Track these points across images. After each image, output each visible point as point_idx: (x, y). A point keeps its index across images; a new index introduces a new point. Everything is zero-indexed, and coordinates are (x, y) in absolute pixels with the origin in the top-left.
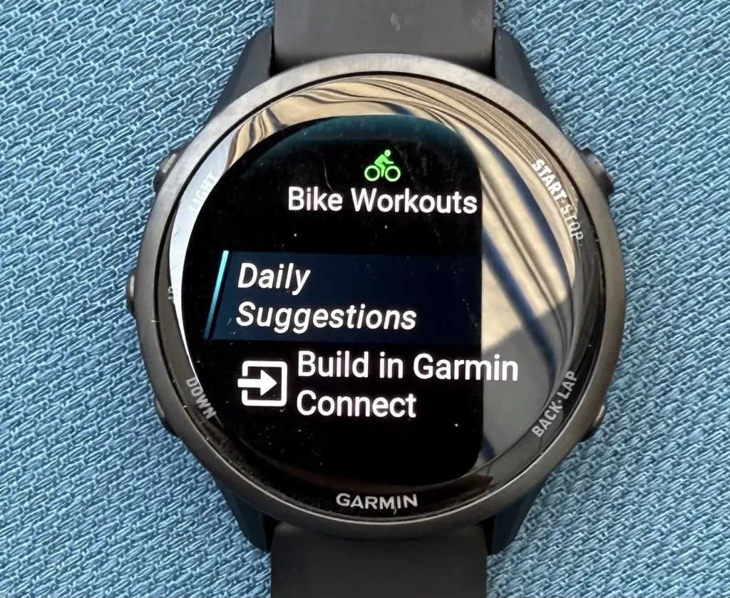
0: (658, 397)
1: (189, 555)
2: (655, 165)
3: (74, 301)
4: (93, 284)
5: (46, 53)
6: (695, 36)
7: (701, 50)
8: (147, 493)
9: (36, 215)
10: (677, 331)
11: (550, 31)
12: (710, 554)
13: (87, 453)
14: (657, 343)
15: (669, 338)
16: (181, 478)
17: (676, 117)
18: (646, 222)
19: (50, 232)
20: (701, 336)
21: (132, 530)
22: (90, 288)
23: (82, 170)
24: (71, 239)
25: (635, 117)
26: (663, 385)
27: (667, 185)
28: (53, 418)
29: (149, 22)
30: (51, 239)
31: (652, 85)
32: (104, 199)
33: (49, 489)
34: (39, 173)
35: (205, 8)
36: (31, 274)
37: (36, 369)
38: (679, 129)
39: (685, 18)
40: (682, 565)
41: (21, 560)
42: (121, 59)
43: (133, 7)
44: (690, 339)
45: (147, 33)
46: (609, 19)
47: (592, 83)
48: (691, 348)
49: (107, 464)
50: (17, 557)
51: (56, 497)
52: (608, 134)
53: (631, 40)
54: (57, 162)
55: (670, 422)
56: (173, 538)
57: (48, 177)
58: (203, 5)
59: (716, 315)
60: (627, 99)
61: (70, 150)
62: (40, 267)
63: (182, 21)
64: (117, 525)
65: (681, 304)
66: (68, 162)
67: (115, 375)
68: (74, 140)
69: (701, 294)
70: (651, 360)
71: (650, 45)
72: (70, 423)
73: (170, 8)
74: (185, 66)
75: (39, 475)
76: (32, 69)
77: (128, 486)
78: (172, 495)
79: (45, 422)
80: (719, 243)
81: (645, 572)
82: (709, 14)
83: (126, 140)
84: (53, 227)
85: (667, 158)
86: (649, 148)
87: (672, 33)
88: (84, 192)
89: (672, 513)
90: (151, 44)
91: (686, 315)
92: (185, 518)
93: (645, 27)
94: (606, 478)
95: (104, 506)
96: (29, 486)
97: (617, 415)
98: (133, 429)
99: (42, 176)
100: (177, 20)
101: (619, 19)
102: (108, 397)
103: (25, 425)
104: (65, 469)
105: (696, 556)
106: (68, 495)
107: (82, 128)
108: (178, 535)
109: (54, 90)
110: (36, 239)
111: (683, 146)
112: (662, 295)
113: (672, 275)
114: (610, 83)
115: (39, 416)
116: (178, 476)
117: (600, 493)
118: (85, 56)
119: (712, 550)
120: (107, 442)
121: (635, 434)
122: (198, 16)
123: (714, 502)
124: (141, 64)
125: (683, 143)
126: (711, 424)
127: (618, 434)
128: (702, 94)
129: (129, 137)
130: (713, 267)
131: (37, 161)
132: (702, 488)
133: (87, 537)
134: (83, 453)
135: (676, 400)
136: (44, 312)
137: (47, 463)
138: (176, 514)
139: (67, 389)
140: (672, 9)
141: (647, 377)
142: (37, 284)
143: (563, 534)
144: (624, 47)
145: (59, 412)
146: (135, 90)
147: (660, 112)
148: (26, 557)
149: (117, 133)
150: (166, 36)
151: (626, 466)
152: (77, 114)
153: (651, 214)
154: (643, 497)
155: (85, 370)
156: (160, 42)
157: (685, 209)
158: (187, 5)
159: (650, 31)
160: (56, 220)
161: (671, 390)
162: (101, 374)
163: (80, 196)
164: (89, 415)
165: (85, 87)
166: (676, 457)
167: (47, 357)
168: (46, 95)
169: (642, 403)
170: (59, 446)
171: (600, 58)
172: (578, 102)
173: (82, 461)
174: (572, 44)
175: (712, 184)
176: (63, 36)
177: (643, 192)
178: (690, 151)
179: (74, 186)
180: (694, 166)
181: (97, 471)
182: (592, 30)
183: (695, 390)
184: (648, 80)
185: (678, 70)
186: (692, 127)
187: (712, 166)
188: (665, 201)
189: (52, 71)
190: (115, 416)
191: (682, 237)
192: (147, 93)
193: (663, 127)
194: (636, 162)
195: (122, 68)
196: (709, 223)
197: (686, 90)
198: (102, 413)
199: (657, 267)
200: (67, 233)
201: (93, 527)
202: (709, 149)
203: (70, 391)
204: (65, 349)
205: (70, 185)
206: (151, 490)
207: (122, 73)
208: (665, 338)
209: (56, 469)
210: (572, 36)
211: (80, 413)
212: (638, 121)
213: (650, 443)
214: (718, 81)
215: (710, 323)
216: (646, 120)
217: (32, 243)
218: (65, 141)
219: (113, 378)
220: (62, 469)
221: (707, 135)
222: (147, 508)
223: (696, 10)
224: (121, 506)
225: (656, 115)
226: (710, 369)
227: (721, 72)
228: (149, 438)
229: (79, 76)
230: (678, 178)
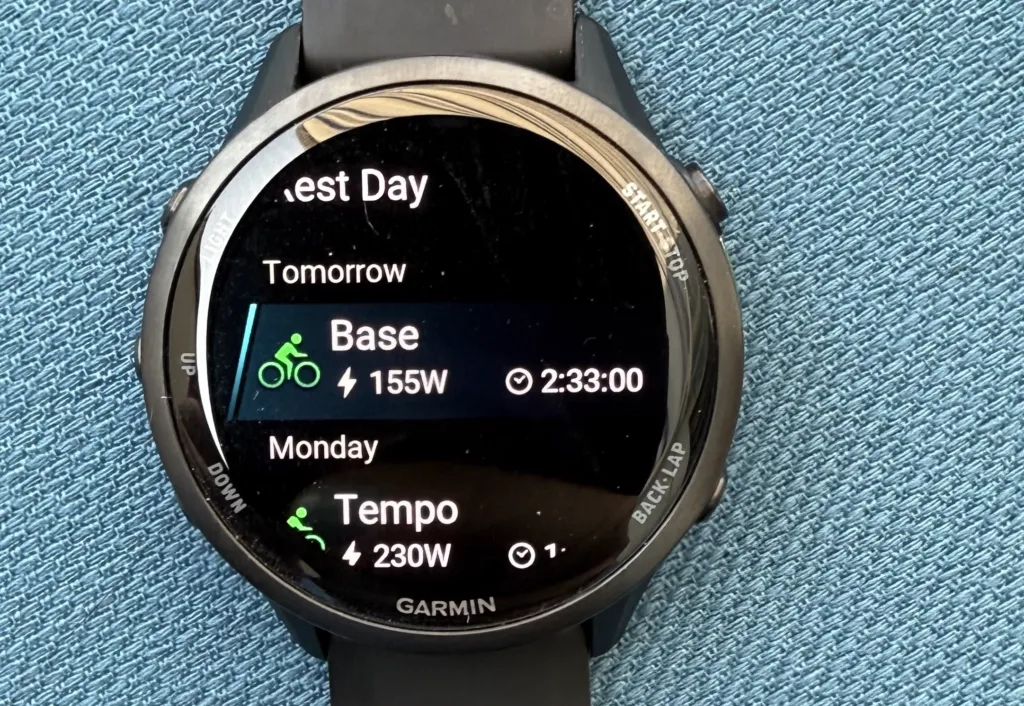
0: (779, 488)
1: (213, 674)
2: (775, 205)
3: (69, 372)
4: (91, 352)
5: (28, 71)
6: (824, 45)
7: (831, 63)
8: (161, 601)
9: (20, 269)
10: (802, 407)
11: (644, 40)
12: (842, 676)
13: (88, 554)
14: (777, 422)
15: (791, 415)
16: (201, 583)
17: (801, 145)
18: (764, 275)
19: (37, 290)
20: (831, 413)
21: (145, 645)
22: (87, 356)
23: (74, 214)
24: (63, 298)
25: (749, 146)
26: (784, 472)
27: (790, 230)
28: (46, 512)
29: (152, 33)
30: (39, 297)
31: (770, 106)
32: (102, 249)
33: (44, 597)
34: (22, 217)
35: (219, 14)
36: (16, 339)
37: (24, 454)
38: (805, 160)
39: (812, 23)
40: (806, 688)
41: (13, 681)
42: (119, 77)
43: (132, 14)
44: (817, 418)
45: (150, 46)
46: (717, 25)
47: (696, 105)
48: (818, 429)
49: (112, 567)
50: (7, 677)
51: (53, 606)
52: (717, 167)
53: (743, 51)
54: (44, 205)
55: (792, 516)
56: (194, 655)
57: (33, 222)
58: (218, 11)
59: (849, 388)
60: (739, 124)
61: (59, 190)
62: (26, 331)
63: (192, 32)
64: (125, 639)
65: (807, 374)
66: (57, 205)
67: (120, 461)
68: (63, 178)
69: (831, 363)
70: (770, 443)
71: (768, 57)
72: (66, 518)
73: (176, 15)
74: (197, 87)
75: (31, 579)
76: (11, 90)
77: (138, 593)
78: (191, 604)
79: (37, 516)
80: (853, 299)
81: (762, 696)
82: (842, 18)
83: (127, 177)
84: (41, 282)
85: (789, 197)
86: (767, 184)
87: (794, 42)
88: (77, 240)
89: (796, 626)
90: (155, 59)
91: (813, 388)
92: (208, 631)
93: (762, 35)
94: (716, 584)
95: (109, 617)
96: (20, 593)
97: (728, 508)
98: (143, 524)
99: (26, 222)
100: (187, 29)
101: (729, 25)
102: (112, 487)
103: (13, 521)
104: (63, 573)
105: (824, 678)
106: (67, 603)
107: (73, 162)
108: (200, 651)
109: (38, 116)
110: (22, 297)
111: (809, 182)
112: (783, 363)
113: (795, 340)
114: (718, 104)
115: (29, 510)
117: (708, 601)
118: (75, 74)
119: (843, 671)
120: (112, 541)
121: (750, 531)
122: (212, 24)
123: (846, 612)
124: (144, 83)
125: (809, 177)
126: (843, 520)
127: (729, 532)
128: (833, 117)
129: (130, 173)
130: (846, 330)
131: (20, 203)
132: (832, 597)
133: (90, 653)
134: (84, 554)
135: (801, 491)
136: (32, 385)
137: (40, 566)
138: (197, 626)
139: (62, 478)
140: (795, 12)
141: (765, 463)
142: (23, 352)
143: (663, 651)
144: (735, 60)
145: (53, 505)
146: (136, 115)
147: (780, 140)
148: (18, 677)
149: (116, 169)
150: (173, 50)
151: (739, 570)
152: (66, 145)
153: (769, 265)
154: (760, 607)
155: (83, 455)
156: (166, 58)
157: (810, 259)
159: (768, 40)
160: (45, 274)
161: (794, 479)
162: (103, 460)
163: (73, 245)
164: (91, 509)
165: (76, 113)
166: (800, 559)
167: (37, 439)
168: (29, 122)
169: (759, 494)
170: (55, 545)
171: (706, 73)
172: (679, 128)
173: (82, 563)
174: (671, 57)
175: (844, 229)
176: (48, 51)
177: (760, 238)
178: (818, 187)
179: (64, 234)
180: (822, 206)
181: (101, 575)
182: (695, 39)
183: (823, 479)
184: (766, 100)
185: (802, 87)
186: (820, 158)
187: (844, 206)
188: (786, 249)
189: (35, 93)
190: (121, 510)
191: (807, 293)
192: (152, 121)
193: (783, 159)
194: (750, 201)
195: (121, 88)
196: (841, 275)
197: (813, 112)
198: (106, 507)
199: (777, 330)
200: (59, 290)
201: (98, 641)
202: (841, 185)
203: (67, 480)
204: (60, 430)
205: (60, 232)
206: (166, 598)
207: (121, 96)
208: (787, 415)
209: (52, 573)
210: (671, 46)
211: (79, 506)
212: (754, 151)
213: (768, 542)
214: (852, 101)
215: (842, 398)
216: (764, 150)
217: (16, 302)
218: (53, 178)
219: (118, 465)
220: (58, 573)
221: (838, 167)
222: (161, 619)
223: (825, 13)
224: (131, 616)
225: (775, 144)
226: (841, 453)
227: (856, 90)
228: (162, 536)
229: (68, 99)
230: (802, 221)
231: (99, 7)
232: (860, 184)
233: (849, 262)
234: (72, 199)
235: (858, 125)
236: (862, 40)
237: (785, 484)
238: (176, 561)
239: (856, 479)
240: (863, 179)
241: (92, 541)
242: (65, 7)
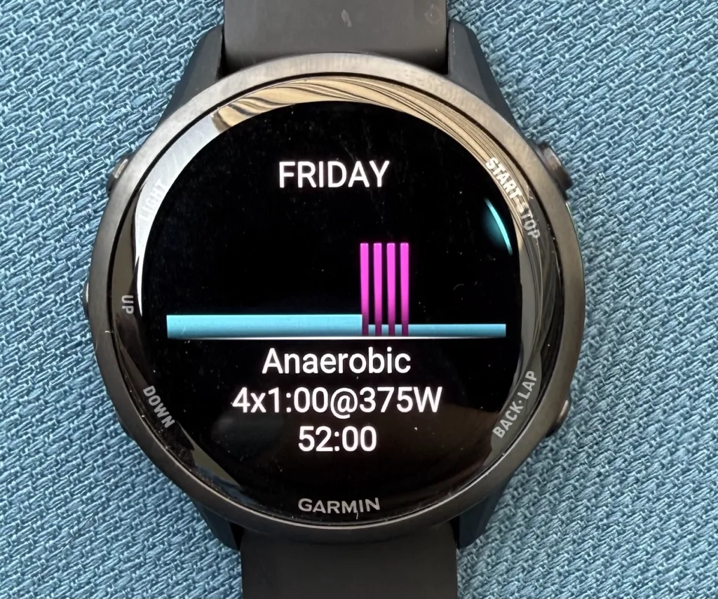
0: (641, 419)
1: (177, 583)
2: (633, 187)
3: (54, 336)
4: (72, 318)
5: (17, 88)
6: (671, 55)
7: (677, 69)
8: (133, 523)
9: (13, 251)
10: (659, 352)
11: (523, 54)
12: (697, 573)
13: (72, 486)
14: (638, 365)
15: (650, 359)
16: (166, 508)
17: (653, 138)
18: (625, 244)
19: (28, 268)
20: (683, 356)
21: (120, 560)
22: (69, 322)
23: (57, 205)
24: (49, 274)
25: (611, 138)
26: (645, 406)
27: (646, 206)
28: (37, 452)
29: (120, 56)
30: (29, 274)
31: (628, 106)
32: (81, 233)
33: (36, 522)
34: (15, 209)
35: (175, 39)
36: (10, 309)
37: (18, 404)
38: (657, 149)
39: (660, 37)
40: (668, 583)
41: (11, 592)
42: (93, 92)
43: (103, 40)
44: (671, 360)
45: (118, 67)
46: (583, 40)
47: (567, 106)
48: (673, 369)
49: (92, 496)
50: (6, 589)
51: (43, 530)
52: (585, 157)
53: (605, 61)
54: (32, 198)
55: (653, 442)
56: (161, 567)
57: (23, 213)
58: (173, 37)
59: (697, 335)
60: (602, 121)
61: (44, 185)
62: (19, 303)
63: (152, 54)
64: (104, 556)
65: (663, 325)
66: (43, 198)
67: (97, 408)
68: (48, 176)
69: (682, 315)
70: (633, 382)
71: (625, 66)
72: (54, 456)
73: (140, 41)
74: (158, 99)
75: (25, 507)
77: (114, 517)
78: (158, 525)
79: (29, 455)
80: (699, 262)
81: (631, 591)
82: (685, 33)
83: (100, 174)
84: (31, 262)
85: (645, 179)
86: (627, 169)
87: (647, 53)
88: (60, 227)
89: (658, 533)
90: (122, 77)
91: (668, 336)
92: (172, 547)
93: (620, 48)
94: (591, 499)
95: (91, 537)
96: (16, 520)
97: (600, 436)
98: (117, 460)
99: (18, 212)
100: (148, 52)
101: (593, 40)
102: (91, 430)
103: (9, 460)
104: (51, 502)
105: (682, 575)
106: (55, 527)
107: (56, 163)
108: (166, 564)
109: (26, 125)
110: (15, 275)
111: (661, 167)
112: (643, 316)
113: (652, 296)
114: (585, 104)
115: (23, 450)
116: (163, 506)
117: (585, 514)
118: (57, 90)
119: (698, 569)
120: (92, 474)
121: (618, 455)
122: (169, 47)
123: (699, 520)
124: (114, 96)
125: (661, 163)
126: (695, 444)
127: (601, 456)
128: (679, 113)
129: (103, 171)
130: (694, 288)
131: (12, 197)
132: (687, 508)
134: (69, 486)
135: (659, 421)
136: (24, 347)
137: (32, 497)
138: (163, 544)
139: (50, 423)
140: (647, 29)
141: (630, 398)
142: (17, 320)
143: (549, 555)
144: (598, 68)
145: (43, 446)
146: (108, 123)
147: (637, 133)
148: (15, 589)
149: (92, 167)
150: (137, 69)
151: (610, 487)
152: (50, 149)
153: (630, 236)
154: (628, 518)
155: (67, 404)
156: (131, 76)
157: (663, 230)
158: (157, 37)
159: (625, 52)
160: (33, 255)
161: (654, 411)
162: (84, 408)
163: (57, 231)
164: (74, 448)
165: (58, 122)
166: (660, 477)
167: (29, 392)
168: (19, 131)
169: (626, 425)
170: (44, 479)
171: (575, 80)
172: (553, 125)
173: (67, 493)
174: (546, 67)
175: (691, 205)
176: (34, 72)
177: (622, 214)
178: (668, 171)
179: (49, 221)
180: (672, 186)
181: (83, 503)
182: (565, 53)
183: (678, 411)
184: (625, 100)
185: (654, 90)
186: (670, 147)
187: (690, 186)
188: (643, 222)
189: (24, 107)
190: (99, 448)
191: (661, 258)
192: (120, 127)
193: (640, 149)
194: (613, 184)
195: (94, 102)
196: (689, 243)
197: (663, 110)
198: (86, 446)
199: (638, 289)
200: (45, 268)
201: (81, 558)
202: (687, 169)
203: (54, 425)
204: (47, 384)
205: (46, 220)
206: (137, 521)
207: (95, 107)
208: (647, 359)
209: (42, 502)
210: (545, 58)
211: (64, 446)
212: (615, 143)
213: (634, 464)
214: (694, 100)
215: (692, 343)
216: (623, 141)
217: (10, 279)
218: (40, 176)
219: (96, 411)
220: (48, 502)
221: (685, 155)
222: (134, 539)
223: (672, 29)
224: (108, 536)
225: (632, 136)
226: (692, 389)
227: (698, 91)
228: (133, 469)
229: (51, 111)
230: (656, 199)
231: (75, 36)
232: (703, 168)
233: (695, 231)
234: (55, 193)
235: (700, 120)
236: (702, 50)
237: (646, 416)
238: (145, 489)
239: (705, 410)
240: (705, 164)
241: (76, 475)
242: (48, 36)
